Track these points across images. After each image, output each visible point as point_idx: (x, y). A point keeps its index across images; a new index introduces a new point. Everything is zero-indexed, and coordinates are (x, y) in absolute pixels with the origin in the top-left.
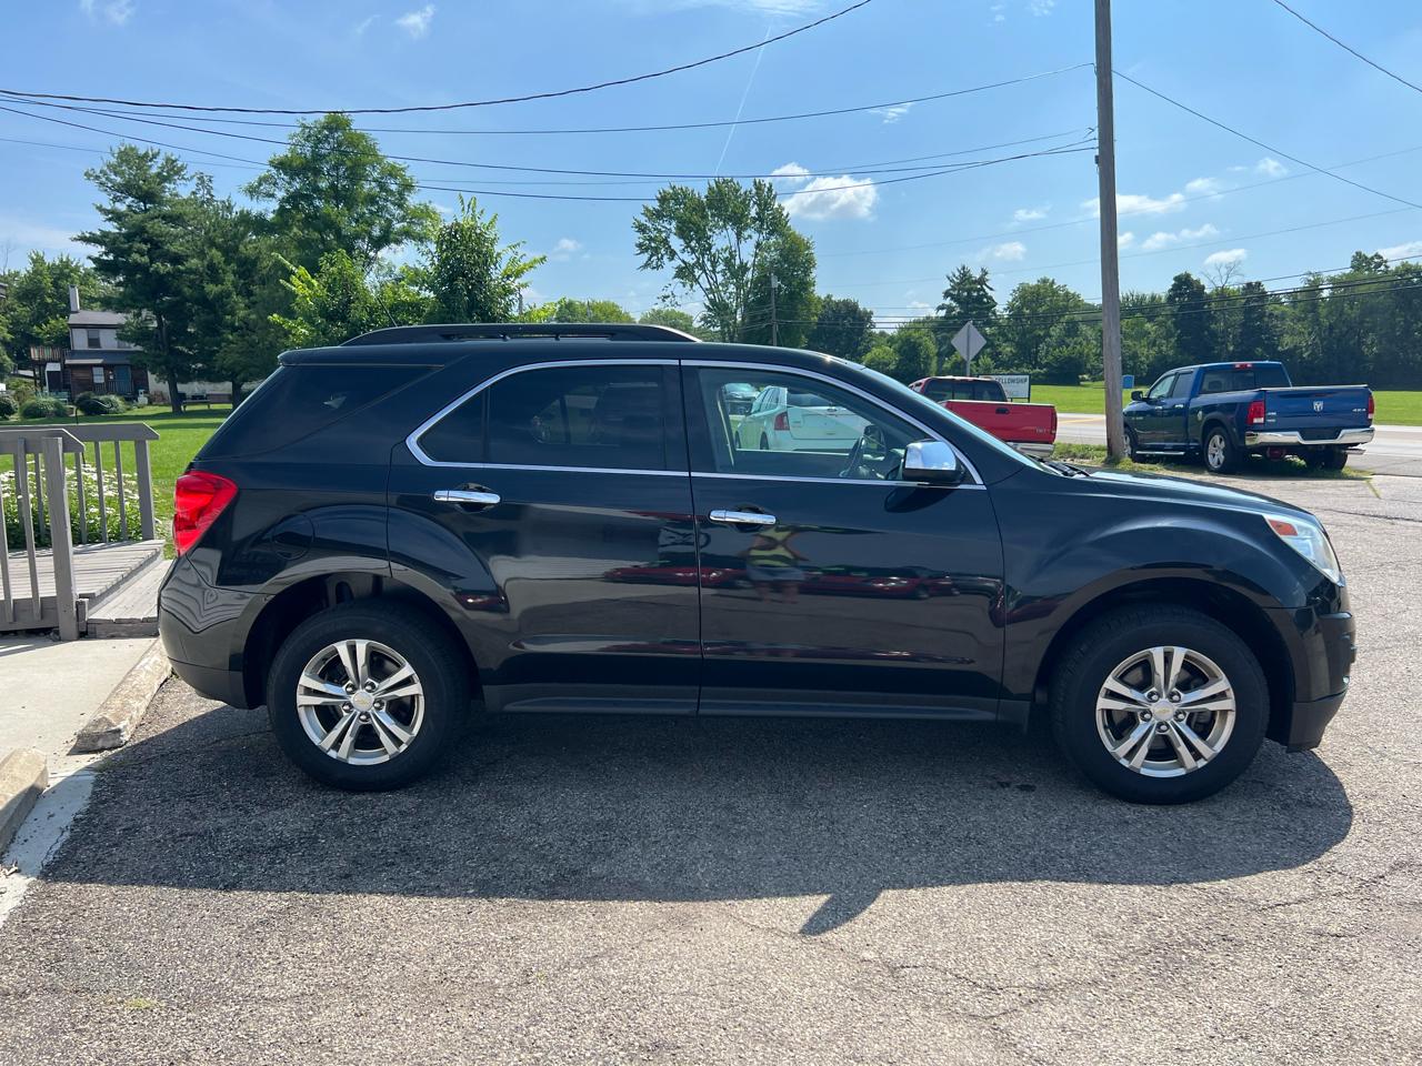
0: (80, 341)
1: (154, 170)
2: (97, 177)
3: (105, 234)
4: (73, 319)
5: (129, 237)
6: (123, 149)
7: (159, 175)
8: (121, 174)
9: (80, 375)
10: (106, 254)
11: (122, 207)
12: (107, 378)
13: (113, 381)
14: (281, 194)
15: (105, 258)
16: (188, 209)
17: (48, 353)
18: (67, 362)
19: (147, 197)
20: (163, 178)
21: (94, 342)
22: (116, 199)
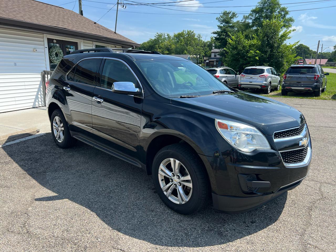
0: (213, 56)
1: (230, 16)
2: (218, 19)
3: (218, 32)
4: (212, 51)
5: (222, 32)
6: (224, 12)
7: (231, 17)
8: (223, 18)
9: (211, 63)
10: (218, 36)
11: (222, 25)
12: (216, 63)
13: (217, 64)
14: (253, 18)
15: (217, 37)
16: (235, 24)
17: (207, 58)
18: (210, 60)
19: (227, 22)
20: (231, 18)
21: (215, 56)
22: (221, 24)
